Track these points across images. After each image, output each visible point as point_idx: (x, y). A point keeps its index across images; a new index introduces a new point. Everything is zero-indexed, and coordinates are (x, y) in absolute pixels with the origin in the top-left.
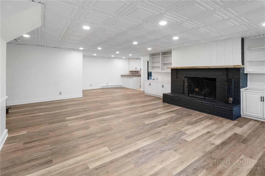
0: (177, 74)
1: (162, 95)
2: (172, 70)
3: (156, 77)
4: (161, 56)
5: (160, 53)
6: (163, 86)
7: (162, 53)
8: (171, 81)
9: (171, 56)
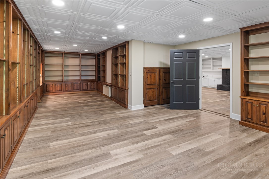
0: (227, 72)
1: (216, 87)
2: (223, 70)
3: (206, 75)
4: (211, 60)
5: (211, 59)
6: (215, 81)
7: (212, 58)
8: (221, 77)
9: (222, 61)
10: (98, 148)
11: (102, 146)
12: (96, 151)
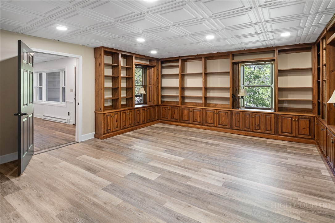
10: (227, 197)
11: (221, 196)
12: (233, 196)
